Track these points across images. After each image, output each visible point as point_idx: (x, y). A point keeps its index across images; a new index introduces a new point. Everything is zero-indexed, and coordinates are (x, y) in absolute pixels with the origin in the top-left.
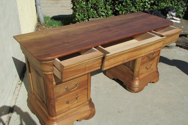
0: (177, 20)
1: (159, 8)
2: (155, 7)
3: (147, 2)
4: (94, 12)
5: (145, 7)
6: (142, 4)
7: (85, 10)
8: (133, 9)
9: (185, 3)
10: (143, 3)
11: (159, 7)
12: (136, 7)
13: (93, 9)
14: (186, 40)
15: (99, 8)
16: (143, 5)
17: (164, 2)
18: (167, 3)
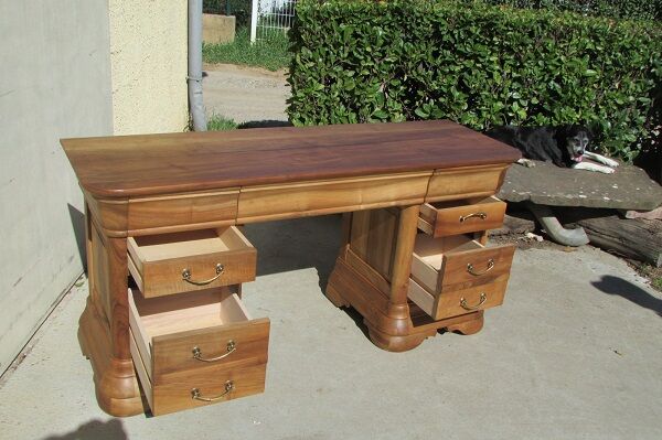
0: (607, 165)
1: (555, 123)
2: (542, 119)
3: (517, 100)
4: (347, 117)
5: (511, 115)
6: (500, 104)
7: (320, 107)
8: (471, 118)
9: (641, 115)
10: (504, 103)
11: (555, 119)
12: (479, 113)
13: (346, 106)
14: (622, 229)
15: (362, 106)
16: (503, 111)
17: (572, 106)
18: (583, 108)
